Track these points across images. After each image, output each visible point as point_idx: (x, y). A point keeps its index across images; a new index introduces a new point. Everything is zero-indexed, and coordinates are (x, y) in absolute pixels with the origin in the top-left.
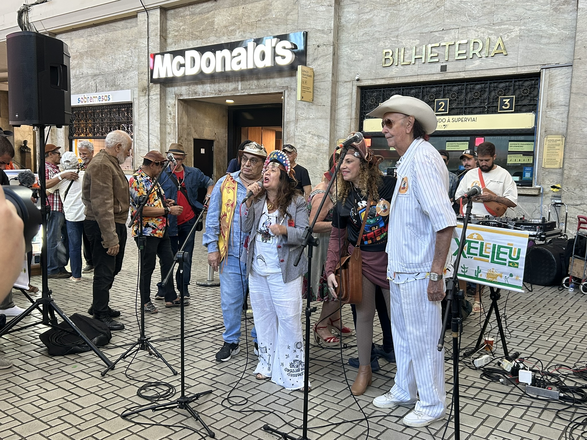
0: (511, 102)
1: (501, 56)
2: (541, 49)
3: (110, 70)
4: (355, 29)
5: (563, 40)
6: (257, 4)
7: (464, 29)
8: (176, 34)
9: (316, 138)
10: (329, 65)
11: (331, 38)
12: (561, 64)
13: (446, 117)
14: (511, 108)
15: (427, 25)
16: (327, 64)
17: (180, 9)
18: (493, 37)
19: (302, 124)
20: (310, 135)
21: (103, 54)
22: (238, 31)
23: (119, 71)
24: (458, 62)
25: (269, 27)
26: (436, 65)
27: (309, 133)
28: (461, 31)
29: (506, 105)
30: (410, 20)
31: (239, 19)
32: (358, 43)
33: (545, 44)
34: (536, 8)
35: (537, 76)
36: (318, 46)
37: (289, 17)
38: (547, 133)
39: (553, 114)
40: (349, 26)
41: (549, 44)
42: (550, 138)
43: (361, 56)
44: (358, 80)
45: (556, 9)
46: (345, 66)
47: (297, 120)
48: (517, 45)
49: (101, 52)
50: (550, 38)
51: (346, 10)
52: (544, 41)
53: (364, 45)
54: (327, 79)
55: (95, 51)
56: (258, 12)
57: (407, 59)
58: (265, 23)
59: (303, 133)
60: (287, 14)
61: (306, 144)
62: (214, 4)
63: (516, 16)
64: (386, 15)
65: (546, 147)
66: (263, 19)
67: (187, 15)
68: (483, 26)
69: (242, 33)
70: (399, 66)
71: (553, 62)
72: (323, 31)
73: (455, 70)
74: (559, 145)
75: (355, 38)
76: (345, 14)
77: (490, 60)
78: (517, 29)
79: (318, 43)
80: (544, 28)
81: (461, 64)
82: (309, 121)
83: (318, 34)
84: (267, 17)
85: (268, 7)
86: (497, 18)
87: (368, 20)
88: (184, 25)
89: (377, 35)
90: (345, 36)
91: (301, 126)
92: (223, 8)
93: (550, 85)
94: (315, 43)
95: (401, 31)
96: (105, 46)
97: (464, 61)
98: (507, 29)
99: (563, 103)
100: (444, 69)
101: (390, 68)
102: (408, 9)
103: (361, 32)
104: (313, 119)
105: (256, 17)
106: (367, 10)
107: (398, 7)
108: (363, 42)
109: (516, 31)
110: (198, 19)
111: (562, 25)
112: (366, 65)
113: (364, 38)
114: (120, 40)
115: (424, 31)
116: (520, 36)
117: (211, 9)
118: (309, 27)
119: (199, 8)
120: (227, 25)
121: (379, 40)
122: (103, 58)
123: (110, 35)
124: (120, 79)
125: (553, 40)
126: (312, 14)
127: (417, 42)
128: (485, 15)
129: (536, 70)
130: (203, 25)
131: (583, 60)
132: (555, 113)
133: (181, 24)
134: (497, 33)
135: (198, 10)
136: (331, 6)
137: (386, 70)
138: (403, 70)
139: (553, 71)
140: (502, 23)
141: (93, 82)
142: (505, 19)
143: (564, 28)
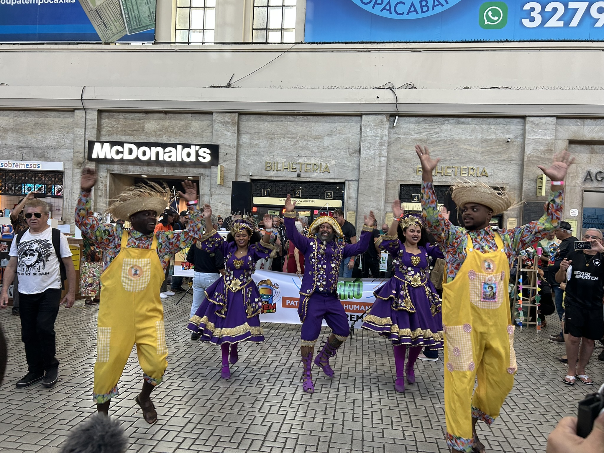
0: (331, 194)
1: (327, 173)
2: (344, 172)
3: (40, 146)
4: (248, 147)
5: (354, 169)
6: (180, 122)
7: (309, 157)
8: (110, 129)
9: (225, 205)
10: (234, 165)
11: (235, 150)
12: (353, 180)
13: (300, 199)
14: (331, 197)
15: (290, 152)
16: (233, 165)
17: (114, 113)
18: (323, 163)
19: (215, 197)
20: (221, 204)
21: (32, 133)
22: (164, 136)
23: (49, 147)
24: (306, 173)
25: (189, 137)
26: (295, 173)
27: (220, 202)
28: (307, 158)
29: (329, 196)
30: (280, 148)
31: (166, 128)
32: (250, 155)
33: (346, 170)
34: (342, 153)
35: (343, 184)
36: (227, 154)
37: (204, 133)
38: (348, 210)
39: (350, 201)
40: (245, 145)
41: (348, 170)
42: (349, 212)
43: (252, 163)
44: (251, 175)
45: (350, 155)
46: (242, 167)
47: (211, 195)
48: (334, 168)
49: (29, 131)
50: (348, 168)
51: (243, 136)
52: (346, 168)
53: (254, 157)
54: (232, 173)
55: (22, 129)
56: (181, 127)
57: (280, 168)
58: (186, 134)
59: (216, 202)
60: (203, 132)
61: (218, 209)
62: (145, 115)
63: (333, 155)
64: (267, 143)
65: (348, 216)
66: (184, 131)
67: (120, 119)
68: (318, 157)
69: (168, 137)
70: (275, 171)
71: (350, 178)
72: (229, 146)
73: (305, 177)
74: (353, 216)
75: (248, 152)
76: (242, 138)
77: (322, 174)
78: (334, 161)
79: (226, 152)
80: (346, 162)
81: (308, 174)
82: (220, 195)
83: (226, 147)
84: (188, 131)
85: (188, 125)
86: (325, 154)
87: (256, 144)
88: (118, 124)
89: (262, 153)
90: (242, 150)
91: (215, 198)
92: (152, 119)
93: (349, 189)
94: (224, 152)
95: (275, 153)
96: (34, 127)
97: (309, 173)
98: (329, 161)
99: (354, 197)
100: (299, 175)
101: (270, 172)
102: (279, 143)
103: (252, 150)
104: (223, 194)
105: (179, 129)
106: (256, 139)
107: (274, 140)
108: (254, 155)
109: (334, 162)
110: (130, 122)
111: (353, 162)
112: (255, 168)
113: (254, 153)
114: (51, 125)
115: (288, 155)
116: (335, 165)
117: (142, 118)
118: (220, 142)
119: (131, 115)
120: (156, 130)
121: (263, 156)
122: (31, 135)
123: (40, 120)
124: (50, 153)
125: (349, 168)
126: (222, 135)
127: (285, 160)
128: (319, 152)
129: (343, 181)
130: (134, 127)
131: (363, 179)
132: (351, 201)
133: (115, 123)
134: (325, 161)
135: (131, 117)
136: (235, 133)
137: (268, 172)
138: (277, 173)
139: (350, 182)
140: (327, 157)
141: (19, 152)
142: (328, 155)
143: (354, 164)
